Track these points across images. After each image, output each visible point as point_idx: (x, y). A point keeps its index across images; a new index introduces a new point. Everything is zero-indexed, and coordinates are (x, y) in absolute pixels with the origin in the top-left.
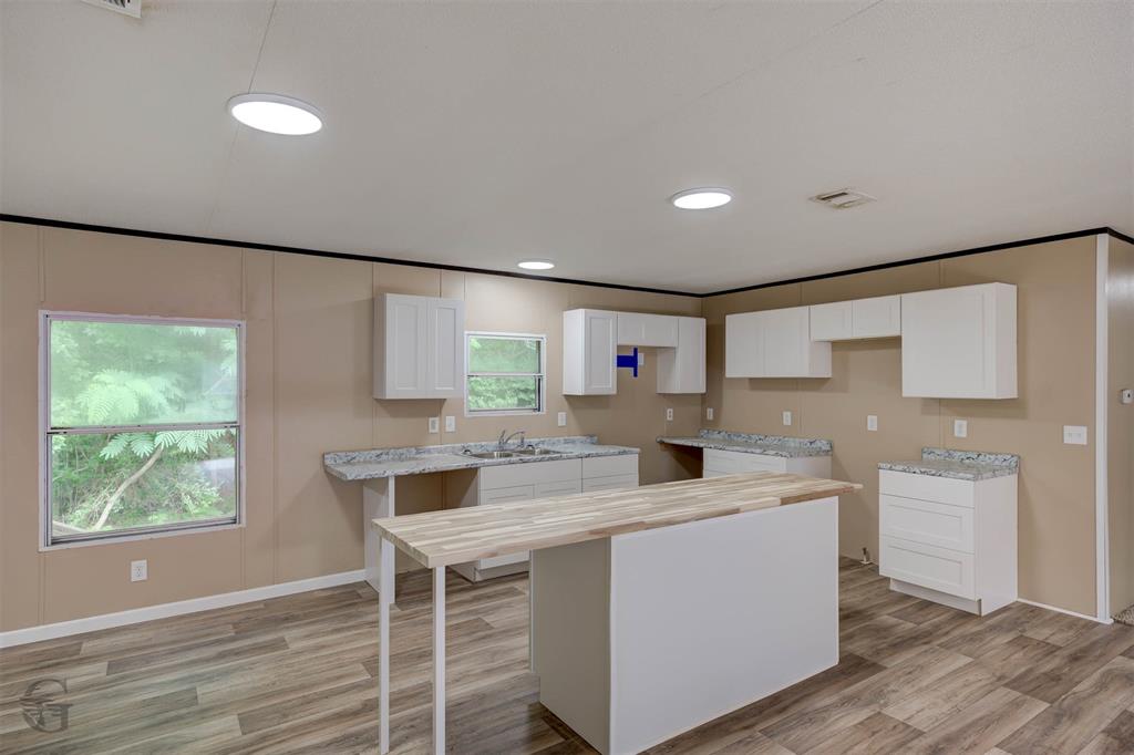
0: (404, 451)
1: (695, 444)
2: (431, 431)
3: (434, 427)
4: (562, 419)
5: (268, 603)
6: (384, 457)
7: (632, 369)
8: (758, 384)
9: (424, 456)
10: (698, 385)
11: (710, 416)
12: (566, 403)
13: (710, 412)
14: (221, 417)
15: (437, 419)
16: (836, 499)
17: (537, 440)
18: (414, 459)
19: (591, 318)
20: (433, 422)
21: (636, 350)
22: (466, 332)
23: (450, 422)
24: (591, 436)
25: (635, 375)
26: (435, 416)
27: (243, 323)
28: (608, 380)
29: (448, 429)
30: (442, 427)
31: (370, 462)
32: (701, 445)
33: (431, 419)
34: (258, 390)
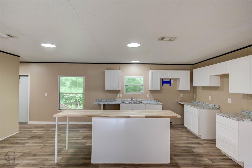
0: (111, 100)
1: (183, 104)
2: (117, 96)
3: (118, 96)
4: (148, 95)
5: (86, 124)
6: (107, 101)
7: (169, 84)
8: (204, 88)
9: (115, 101)
10: (188, 88)
11: (194, 97)
12: (149, 92)
13: (194, 95)
14: (81, 92)
15: (118, 94)
16: (169, 119)
17: (141, 100)
18: (113, 102)
19: (152, 72)
20: (118, 95)
21: (170, 79)
22: (125, 77)
23: (121, 95)
24: (156, 100)
25: (170, 85)
26: (118, 93)
27: (84, 76)
28: (157, 87)
29: (121, 96)
30: (120, 95)
31: (105, 102)
32: (184, 104)
33: (117, 94)
34: (87, 88)
